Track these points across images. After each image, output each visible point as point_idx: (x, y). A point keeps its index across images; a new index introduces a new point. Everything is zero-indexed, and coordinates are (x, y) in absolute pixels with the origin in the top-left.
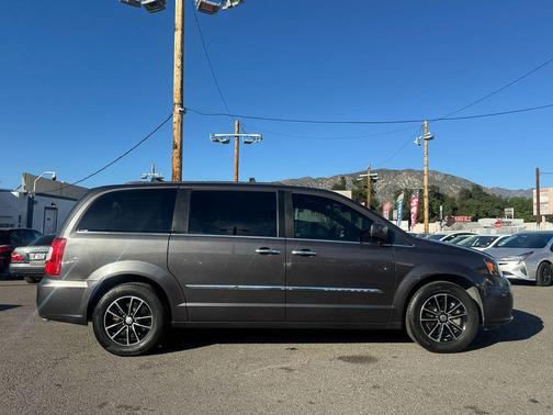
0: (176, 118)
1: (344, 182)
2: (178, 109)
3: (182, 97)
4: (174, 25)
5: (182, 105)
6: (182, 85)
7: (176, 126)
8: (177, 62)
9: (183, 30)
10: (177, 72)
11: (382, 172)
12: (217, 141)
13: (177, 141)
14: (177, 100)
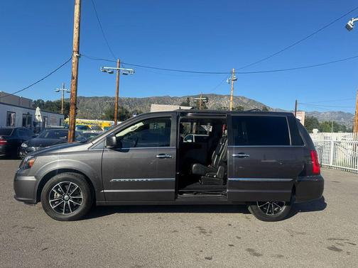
0: (74, 60)
1: (188, 101)
2: (75, 55)
5: (78, 52)
6: (79, 40)
7: (74, 65)
8: (76, 25)
9: (80, 4)
10: (76, 31)
11: (213, 96)
12: (105, 71)
13: (75, 74)
14: (75, 49)
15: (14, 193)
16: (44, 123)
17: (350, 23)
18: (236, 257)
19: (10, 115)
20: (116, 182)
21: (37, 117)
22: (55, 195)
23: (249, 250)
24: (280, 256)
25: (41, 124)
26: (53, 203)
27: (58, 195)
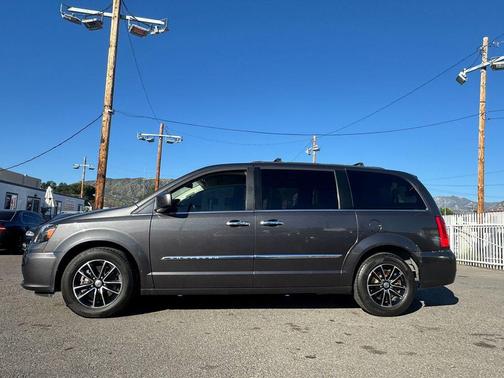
0: (105, 117)
2: (107, 110)
3: (112, 102)
4: (109, 42)
5: (111, 108)
7: (105, 124)
8: (110, 72)
9: (116, 47)
10: (109, 80)
12: (143, 139)
13: (105, 136)
14: (107, 103)
15: (21, 279)
16: (56, 208)
17: (462, 74)
18: (349, 355)
19: (10, 197)
20: (169, 260)
21: (47, 201)
22: (82, 280)
23: (366, 347)
24: (411, 354)
25: (53, 211)
26: (78, 291)
27: (87, 280)
